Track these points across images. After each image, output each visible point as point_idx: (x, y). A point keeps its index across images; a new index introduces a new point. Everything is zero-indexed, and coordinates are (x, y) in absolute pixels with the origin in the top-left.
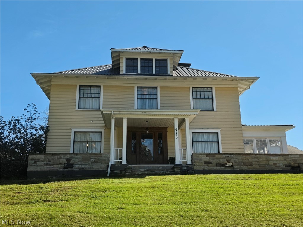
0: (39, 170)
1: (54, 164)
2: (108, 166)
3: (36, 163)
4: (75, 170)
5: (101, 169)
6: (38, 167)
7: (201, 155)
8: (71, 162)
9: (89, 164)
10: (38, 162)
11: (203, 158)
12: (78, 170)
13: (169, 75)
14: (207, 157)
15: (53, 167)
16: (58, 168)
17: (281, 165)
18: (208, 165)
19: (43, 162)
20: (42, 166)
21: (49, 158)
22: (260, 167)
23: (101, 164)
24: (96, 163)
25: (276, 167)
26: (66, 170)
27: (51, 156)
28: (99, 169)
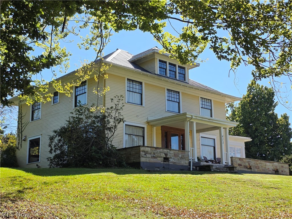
0: (148, 161)
1: (157, 157)
2: (190, 162)
3: (146, 155)
4: (171, 163)
5: (186, 165)
6: (148, 159)
7: (236, 159)
8: (168, 157)
9: (178, 159)
10: (147, 154)
11: (238, 161)
12: (172, 164)
13: (187, 83)
14: (239, 160)
15: (157, 159)
16: (160, 161)
17: (271, 169)
18: (240, 167)
19: (150, 154)
20: (150, 158)
21: (154, 151)
22: (262, 170)
23: (186, 160)
24: (182, 159)
25: (269, 170)
26: (165, 163)
27: (154, 149)
28: (185, 165)
